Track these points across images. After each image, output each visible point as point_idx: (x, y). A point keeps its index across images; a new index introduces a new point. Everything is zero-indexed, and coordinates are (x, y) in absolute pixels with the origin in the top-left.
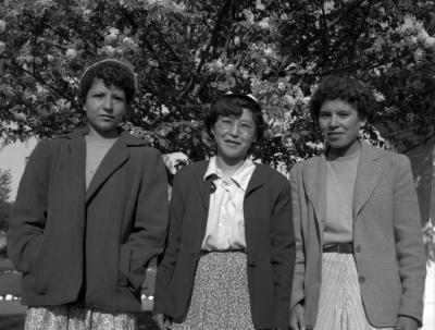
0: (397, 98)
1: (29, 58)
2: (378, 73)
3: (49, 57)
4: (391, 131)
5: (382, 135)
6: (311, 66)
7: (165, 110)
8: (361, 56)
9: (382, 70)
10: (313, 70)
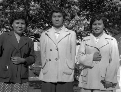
0: (112, 20)
1: (9, 11)
2: (107, 13)
3: (15, 10)
4: (111, 30)
5: (108, 31)
6: (88, 12)
7: (47, 25)
8: (102, 9)
9: (108, 13)
10: (88, 13)
